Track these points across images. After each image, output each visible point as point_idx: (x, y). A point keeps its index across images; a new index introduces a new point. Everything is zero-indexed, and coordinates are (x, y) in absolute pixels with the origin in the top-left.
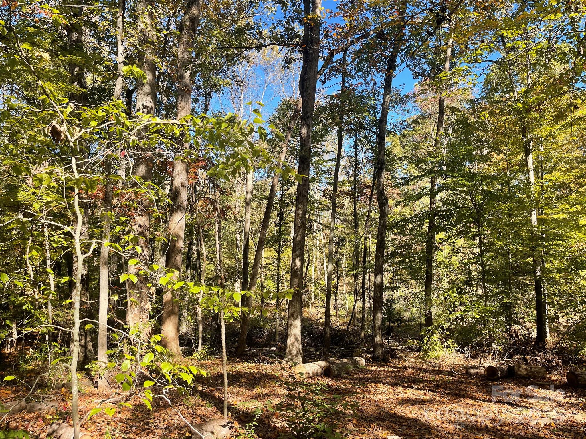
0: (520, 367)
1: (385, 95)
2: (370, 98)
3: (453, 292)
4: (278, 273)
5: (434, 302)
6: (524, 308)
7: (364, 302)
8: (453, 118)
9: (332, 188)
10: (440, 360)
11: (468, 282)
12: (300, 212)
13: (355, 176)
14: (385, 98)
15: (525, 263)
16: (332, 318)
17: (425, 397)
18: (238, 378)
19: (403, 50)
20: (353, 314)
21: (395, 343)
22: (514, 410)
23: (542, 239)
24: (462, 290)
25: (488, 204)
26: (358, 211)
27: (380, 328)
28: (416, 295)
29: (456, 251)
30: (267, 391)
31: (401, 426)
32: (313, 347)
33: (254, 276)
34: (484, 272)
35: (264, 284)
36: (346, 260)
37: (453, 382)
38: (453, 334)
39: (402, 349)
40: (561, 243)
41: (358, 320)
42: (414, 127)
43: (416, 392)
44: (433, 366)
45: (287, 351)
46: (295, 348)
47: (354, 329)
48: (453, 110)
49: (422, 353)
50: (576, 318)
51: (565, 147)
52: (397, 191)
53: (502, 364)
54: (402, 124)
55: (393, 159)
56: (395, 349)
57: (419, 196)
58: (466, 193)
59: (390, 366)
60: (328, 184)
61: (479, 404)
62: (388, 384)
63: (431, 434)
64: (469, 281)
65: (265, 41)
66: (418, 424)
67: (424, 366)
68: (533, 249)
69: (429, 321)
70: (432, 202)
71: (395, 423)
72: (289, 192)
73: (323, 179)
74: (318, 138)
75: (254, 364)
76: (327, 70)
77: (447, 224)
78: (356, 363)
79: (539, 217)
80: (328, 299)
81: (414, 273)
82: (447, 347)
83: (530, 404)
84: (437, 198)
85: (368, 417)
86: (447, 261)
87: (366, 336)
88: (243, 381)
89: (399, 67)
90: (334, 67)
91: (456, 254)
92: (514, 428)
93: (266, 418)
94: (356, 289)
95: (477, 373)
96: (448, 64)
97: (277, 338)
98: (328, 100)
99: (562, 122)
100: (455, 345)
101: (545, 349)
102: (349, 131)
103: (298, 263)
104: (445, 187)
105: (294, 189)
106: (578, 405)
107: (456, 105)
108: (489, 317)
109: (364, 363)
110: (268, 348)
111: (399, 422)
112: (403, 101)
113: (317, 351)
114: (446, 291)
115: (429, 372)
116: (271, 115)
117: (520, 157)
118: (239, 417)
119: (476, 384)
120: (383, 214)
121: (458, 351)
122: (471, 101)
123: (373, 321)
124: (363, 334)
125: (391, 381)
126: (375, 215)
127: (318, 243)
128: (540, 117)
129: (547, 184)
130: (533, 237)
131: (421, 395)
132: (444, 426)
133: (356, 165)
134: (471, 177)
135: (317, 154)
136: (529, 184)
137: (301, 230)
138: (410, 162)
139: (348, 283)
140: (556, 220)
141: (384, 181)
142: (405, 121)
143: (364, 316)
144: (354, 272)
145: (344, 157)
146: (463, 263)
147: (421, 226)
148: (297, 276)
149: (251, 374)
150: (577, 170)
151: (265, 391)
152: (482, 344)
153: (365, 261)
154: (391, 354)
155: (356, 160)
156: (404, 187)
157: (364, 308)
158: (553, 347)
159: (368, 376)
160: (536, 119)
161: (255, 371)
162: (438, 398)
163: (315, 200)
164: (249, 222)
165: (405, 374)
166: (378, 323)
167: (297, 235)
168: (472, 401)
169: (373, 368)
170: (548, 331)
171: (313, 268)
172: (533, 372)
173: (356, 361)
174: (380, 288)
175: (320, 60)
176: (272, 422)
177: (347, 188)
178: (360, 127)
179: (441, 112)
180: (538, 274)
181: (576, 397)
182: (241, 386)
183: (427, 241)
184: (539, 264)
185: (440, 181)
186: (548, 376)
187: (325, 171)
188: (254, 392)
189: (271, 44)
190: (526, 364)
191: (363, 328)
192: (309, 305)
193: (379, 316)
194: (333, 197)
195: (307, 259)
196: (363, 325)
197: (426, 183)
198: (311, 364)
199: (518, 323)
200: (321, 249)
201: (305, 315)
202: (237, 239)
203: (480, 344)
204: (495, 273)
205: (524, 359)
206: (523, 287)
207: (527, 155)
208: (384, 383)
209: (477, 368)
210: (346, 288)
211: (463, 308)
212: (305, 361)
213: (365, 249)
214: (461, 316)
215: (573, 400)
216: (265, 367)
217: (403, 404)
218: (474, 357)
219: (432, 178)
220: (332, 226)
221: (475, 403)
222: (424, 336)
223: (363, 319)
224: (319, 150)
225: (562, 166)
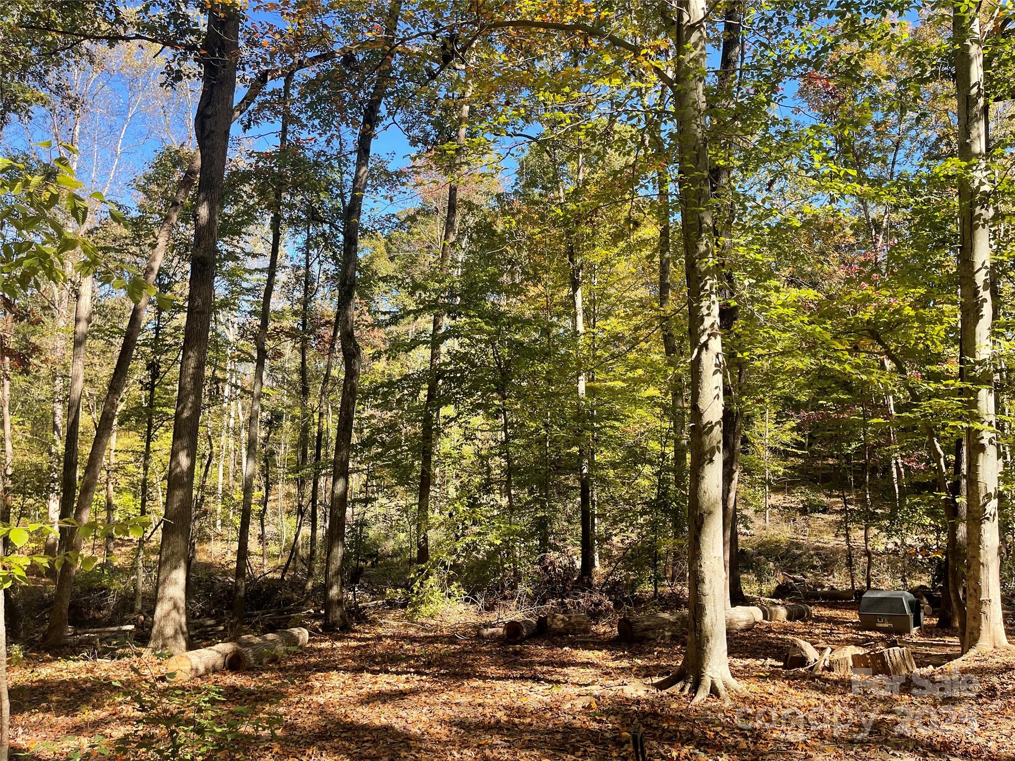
0: (555, 617)
1: (359, 165)
2: (333, 167)
3: (462, 504)
4: (145, 480)
5: (432, 521)
6: (566, 524)
7: (314, 529)
8: (471, 221)
9: (259, 323)
10: (439, 618)
11: (486, 488)
12: (192, 363)
13: (306, 302)
14: (358, 171)
15: (568, 454)
16: (254, 560)
17: (407, 686)
18: (43, 693)
19: (392, 93)
20: (293, 549)
21: (366, 596)
22: (541, 688)
23: (592, 418)
24: (476, 499)
25: (517, 362)
26: (311, 365)
27: (340, 572)
28: (405, 510)
29: (469, 438)
30: (105, 714)
31: (360, 742)
32: (211, 616)
33: (87, 489)
34: (510, 471)
35: (115, 502)
36: (284, 453)
37: (454, 655)
38: (459, 572)
39: (376, 607)
40: (617, 424)
41: (302, 560)
42: (410, 227)
43: (393, 679)
44: (427, 631)
45: (154, 631)
46: (171, 623)
47: (295, 576)
48: (470, 206)
49: (409, 610)
50: (634, 536)
51: (626, 282)
52: (380, 333)
53: (531, 615)
54: (389, 220)
55: (371, 278)
56: (364, 608)
57: (414, 344)
58: (487, 342)
59: (355, 638)
60: (251, 313)
61: (490, 685)
62: (346, 670)
63: (410, 748)
64: (487, 485)
65: (125, 29)
66: (390, 736)
67: (412, 631)
68: (579, 434)
69: (423, 554)
70: (434, 356)
71: (350, 740)
72: (175, 323)
73: (243, 303)
74: (234, 229)
75: (81, 663)
76: (253, 106)
77: (457, 393)
78: (293, 640)
79: (589, 384)
80: (245, 524)
81: (402, 475)
82: (450, 596)
83: (564, 675)
84: (443, 349)
85: (302, 737)
86: (455, 453)
87: (314, 589)
88: (54, 698)
89: (384, 122)
90: (267, 101)
91: (469, 442)
92: (539, 717)
94: (300, 506)
95: (493, 634)
96: (463, 132)
97: (139, 607)
98: (253, 160)
99: (622, 244)
100: (463, 591)
101: (590, 585)
102: (292, 222)
103: (184, 460)
104: (453, 333)
105: (181, 319)
106: (630, 669)
107: (477, 200)
108: (514, 541)
109: (307, 638)
110: (115, 629)
111: (358, 736)
112: (393, 179)
113: (218, 624)
114: (452, 502)
115: (419, 642)
116: (140, 174)
117: (565, 292)
119: (489, 653)
120: (351, 374)
121: (467, 600)
122: (499, 196)
123: (328, 562)
124: (310, 585)
125: (353, 664)
126: (339, 372)
127: (232, 421)
128: (594, 234)
129: (601, 335)
130: (580, 416)
131: (400, 683)
132: (432, 731)
133: (308, 282)
134: (495, 317)
135: (232, 256)
136: (576, 333)
137: (192, 398)
138: (399, 286)
139: (288, 495)
140: (611, 389)
141: (353, 315)
142: (394, 215)
143: (313, 552)
144: (297, 475)
145: (285, 267)
146: (480, 456)
147: (414, 395)
148: (181, 486)
149: (74, 682)
150: (639, 317)
151: (101, 714)
152: (503, 586)
153: (318, 455)
154: (358, 615)
155: (307, 274)
156: (393, 328)
157: (313, 538)
158: (603, 581)
159: (312, 660)
160: (588, 235)
161: (83, 676)
162: (427, 685)
163: (228, 343)
164: (81, 379)
165: (379, 649)
166: (336, 564)
167: (183, 409)
168: (479, 683)
169: (324, 645)
170: (597, 557)
171: (221, 468)
172: (572, 624)
173: (292, 635)
174: (340, 502)
175: (239, 85)
177: (289, 323)
178: (314, 217)
179: (452, 208)
180: (585, 471)
181: (629, 658)
182: (48, 710)
183: (424, 420)
184: (587, 456)
185: (446, 322)
186: (594, 628)
187: (248, 290)
188: (77, 719)
189: (138, 37)
190: (565, 612)
191: (310, 575)
192: (210, 539)
193: (339, 551)
194: (259, 337)
195: (208, 453)
196: (311, 569)
197: (425, 323)
198: (203, 651)
199: (556, 548)
200: (236, 433)
201: (201, 557)
202: (54, 414)
203: (500, 587)
204: (527, 471)
205: (563, 604)
206: (564, 492)
207: (575, 290)
208: (338, 670)
209: (493, 626)
210: (283, 504)
211: (476, 529)
212: (191, 647)
213: (320, 433)
214: (474, 542)
215: (625, 663)
216: (105, 667)
217: (368, 703)
218: (489, 608)
219: (436, 315)
220: (256, 391)
221: (484, 685)
222: (413, 581)
223: (312, 557)
224: (238, 251)
225: (621, 311)
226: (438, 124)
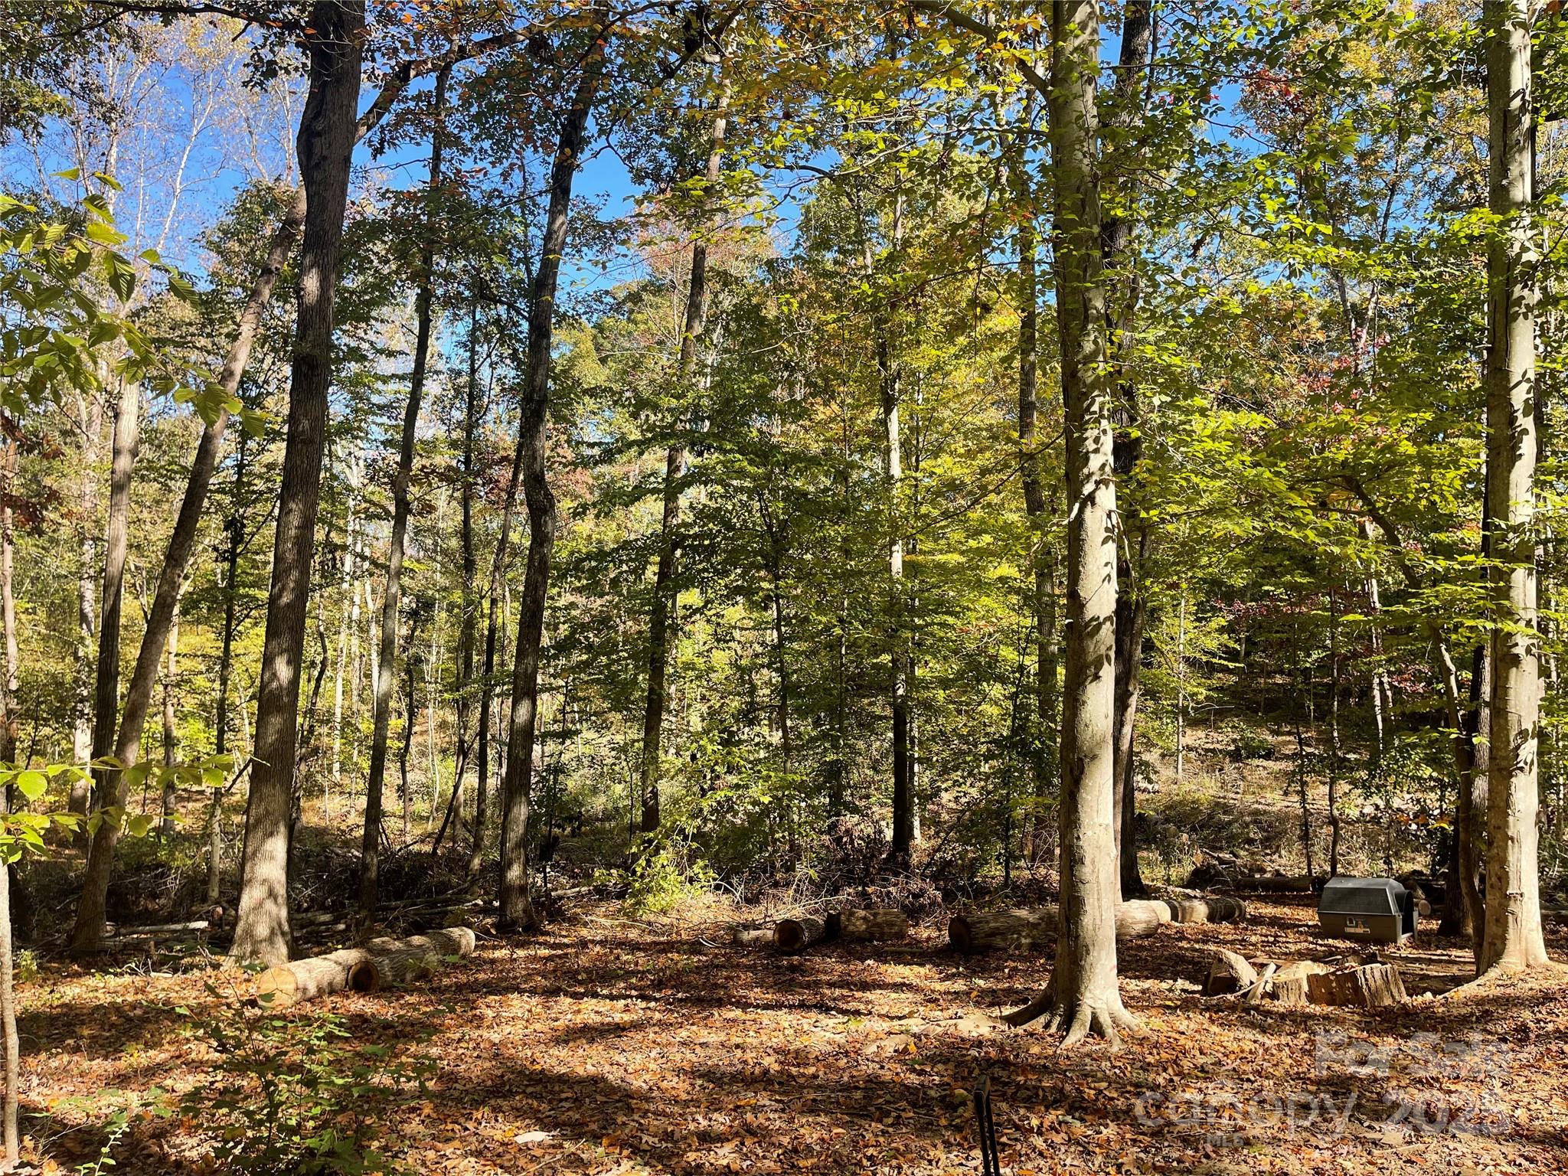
0: (852, 914)
1: (553, 213)
2: (512, 216)
3: (711, 741)
4: (223, 700)
5: (664, 767)
6: (870, 772)
7: (483, 777)
8: (727, 302)
9: (398, 458)
10: (674, 914)
11: (748, 716)
12: (295, 520)
13: (470, 426)
14: (551, 222)
15: (874, 666)
16: (391, 825)
17: (627, 1017)
18: (69, 1025)
19: (605, 100)
20: (451, 808)
21: (563, 880)
22: (831, 1022)
23: (912, 611)
24: (732, 734)
25: (798, 522)
26: (477, 525)
27: (523, 843)
28: (623, 749)
29: (722, 638)
30: (163, 1056)
31: (555, 1101)
32: (324, 909)
33: (135, 713)
34: (786, 690)
35: (176, 733)
36: (437, 660)
37: (698, 970)
38: (706, 845)
39: (579, 896)
40: (951, 620)
41: (465, 825)
42: (631, 312)
43: (604, 1006)
44: (656, 934)
45: (239, 930)
46: (265, 918)
47: (453, 850)
48: (726, 279)
49: (630, 901)
50: (974, 792)
51: (967, 399)
52: (585, 476)
53: (816, 911)
54: (599, 300)
55: (572, 390)
56: (560, 898)
57: (638, 494)
58: (750, 492)
59: (545, 944)
60: (386, 443)
61: (753, 1016)
62: (533, 992)
63: (631, 1110)
64: (749, 712)
66: (601, 1092)
67: (633, 935)
68: (893, 634)
69: (651, 817)
70: (670, 512)
71: (539, 1098)
72: (267, 458)
73: (374, 427)
74: (358, 311)
75: (127, 979)
76: (387, 118)
77: (705, 570)
78: (451, 947)
79: (908, 558)
80: (377, 769)
81: (619, 695)
82: (691, 881)
83: (868, 1002)
84: (683, 501)
85: (467, 1092)
86: (700, 662)
87: (484, 869)
88: (86, 1032)
89: (593, 145)
90: (409, 111)
91: (722, 645)
92: (829, 1066)
93: (152, 1137)
94: (462, 742)
95: (757, 939)
96: (715, 161)
97: (215, 893)
98: (388, 204)
99: (962, 340)
100: (711, 873)
101: (906, 866)
102: (448, 302)
103: (283, 670)
104: (698, 477)
105: (278, 452)
106: (968, 994)
107: (736, 268)
108: (791, 798)
109: (473, 943)
110: (179, 927)
111: (551, 1092)
112: (605, 234)
113: (336, 921)
114: (695, 737)
115: (645, 950)
116: (213, 224)
117: (875, 413)
118: (62, 1145)
119: (752, 968)
120: (540, 538)
121: (718, 887)
122: (771, 264)
123: (505, 828)
124: (476, 862)
125: (544, 983)
126: (520, 536)
127: (356, 611)
128: (918, 324)
129: (928, 482)
130: (894, 607)
131: (615, 1012)
132: (664, 1085)
133: (473, 396)
134: (763, 452)
135: (356, 355)
136: (889, 478)
137: (295, 574)
138: (615, 403)
139: (443, 725)
140: (941, 567)
141: (545, 447)
142: (607, 293)
143: (481, 813)
144: (457, 695)
145: (437, 373)
146: (739, 668)
147: (638, 572)
148: (279, 710)
149: (116, 1008)
150: (988, 454)
151: (157, 1056)
152: (773, 866)
153: (489, 664)
154: (551, 909)
155: (473, 384)
156: (603, 469)
157: (482, 790)
158: (926, 860)
159: (481, 976)
160: (909, 325)
161: (130, 998)
162: (657, 1016)
163: (349, 489)
164: (123, 543)
165: (584, 961)
166: (517, 831)
167: (282, 590)
168: (736, 1013)
169: (498, 954)
170: (917, 823)
171: (340, 682)
172: (878, 925)
173: (449, 938)
174: (524, 737)
175: (365, 85)
176: (174, 1147)
177: (444, 459)
178: (483, 294)
179: (698, 281)
180: (900, 692)
181: (965, 977)
182: (76, 1050)
183: (654, 612)
184: (903, 669)
185: (688, 459)
186: (912, 931)
187: (381, 407)
188: (122, 1064)
189: (208, 8)
190: (867, 907)
191: (477, 847)
192: (322, 791)
193: (521, 812)
194: (398, 481)
195: (319, 659)
196: (479, 839)
197: (655, 460)
198: (314, 962)
199: (855, 810)
200: (363, 629)
201: (309, 819)
202: (81, 597)
203: (768, 867)
204: (810, 691)
205: (864, 895)
206: (868, 724)
207: (888, 412)
208: (521, 992)
209: (757, 928)
210: (434, 739)
211: (733, 779)
212: (295, 954)
213: (492, 630)
214: (729, 799)
215: (960, 985)
216: (163, 985)
217: (566, 1042)
218: (752, 900)
219: (671, 449)
220: (394, 564)
221: (743, 1017)
222: (635, 857)
223: (479, 820)
224: (365, 346)
225: (959, 445)
226: (677, 150)
